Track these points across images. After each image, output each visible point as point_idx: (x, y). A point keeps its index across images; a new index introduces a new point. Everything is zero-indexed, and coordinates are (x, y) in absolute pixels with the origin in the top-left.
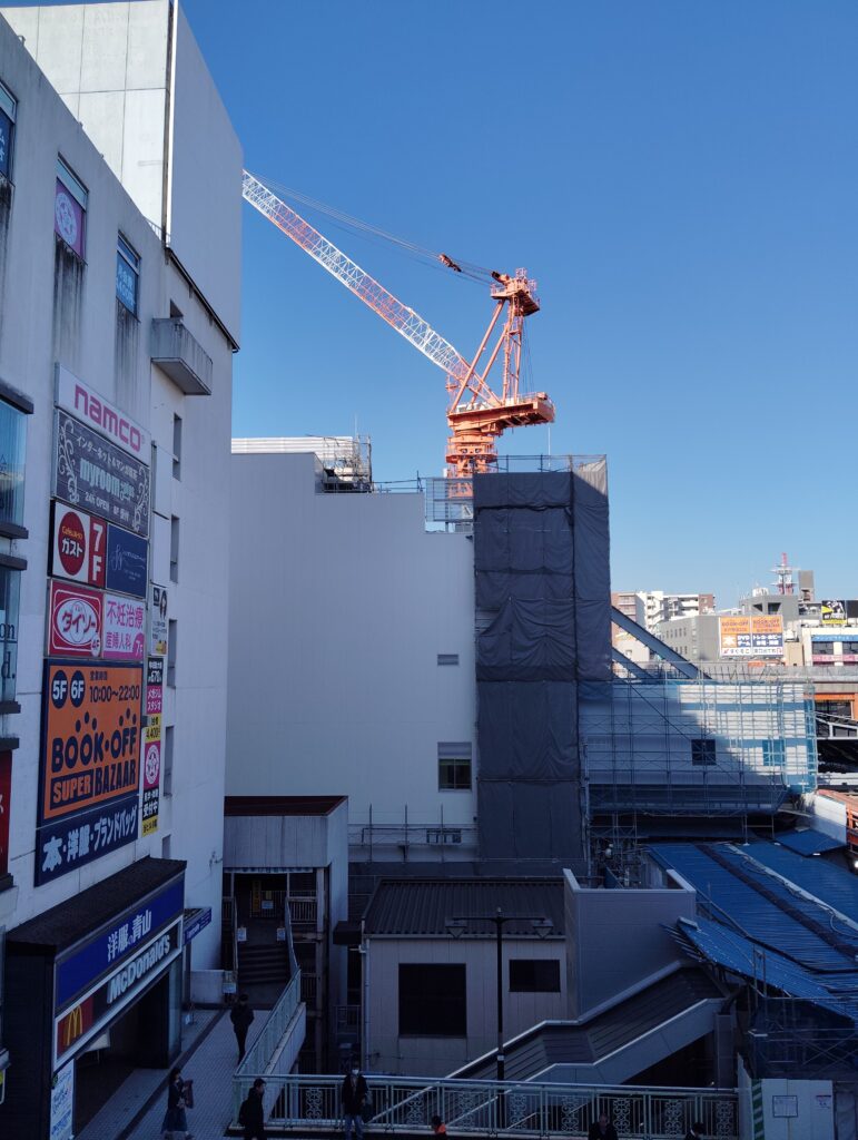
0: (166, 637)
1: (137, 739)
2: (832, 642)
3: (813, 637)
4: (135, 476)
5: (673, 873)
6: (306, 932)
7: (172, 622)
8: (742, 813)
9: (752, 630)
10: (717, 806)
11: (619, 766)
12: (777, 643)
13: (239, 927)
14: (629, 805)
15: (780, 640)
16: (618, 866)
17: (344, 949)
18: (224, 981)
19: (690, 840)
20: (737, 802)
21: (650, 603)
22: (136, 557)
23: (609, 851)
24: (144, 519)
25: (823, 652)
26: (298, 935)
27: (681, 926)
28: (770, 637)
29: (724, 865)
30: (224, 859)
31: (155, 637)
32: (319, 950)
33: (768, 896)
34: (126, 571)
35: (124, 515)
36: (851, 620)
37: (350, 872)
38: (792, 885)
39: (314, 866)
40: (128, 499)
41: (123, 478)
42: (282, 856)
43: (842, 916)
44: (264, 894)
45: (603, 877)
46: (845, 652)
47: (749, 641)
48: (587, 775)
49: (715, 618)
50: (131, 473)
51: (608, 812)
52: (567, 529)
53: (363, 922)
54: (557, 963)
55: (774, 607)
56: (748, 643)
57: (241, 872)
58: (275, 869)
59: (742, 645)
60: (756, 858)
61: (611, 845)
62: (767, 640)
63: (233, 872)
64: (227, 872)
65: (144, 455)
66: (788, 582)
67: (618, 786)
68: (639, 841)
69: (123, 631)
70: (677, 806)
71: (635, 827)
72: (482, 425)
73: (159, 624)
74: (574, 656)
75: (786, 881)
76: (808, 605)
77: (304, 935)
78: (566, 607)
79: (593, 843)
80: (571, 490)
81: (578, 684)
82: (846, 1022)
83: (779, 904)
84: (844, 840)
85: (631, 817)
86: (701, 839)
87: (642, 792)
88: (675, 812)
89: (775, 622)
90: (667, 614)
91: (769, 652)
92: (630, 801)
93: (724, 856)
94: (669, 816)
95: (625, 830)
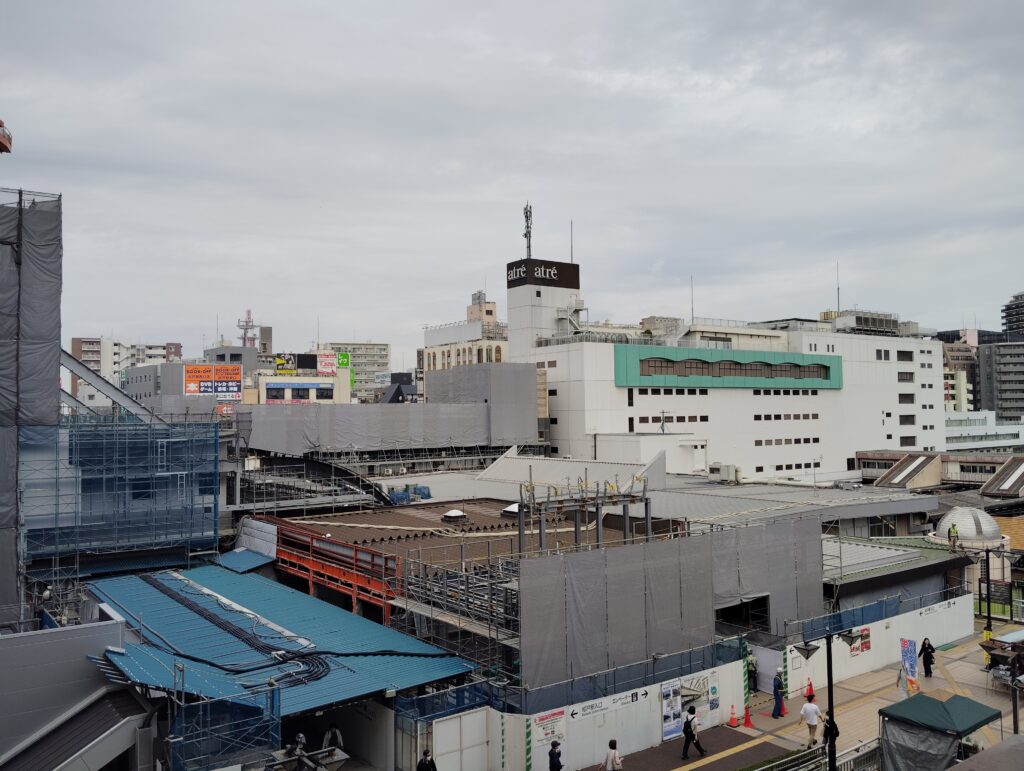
2: (283, 389)
3: (267, 384)
5: (105, 607)
8: (186, 542)
9: (213, 377)
10: (163, 539)
11: (60, 511)
12: (236, 389)
14: (72, 546)
15: (239, 387)
16: (56, 606)
19: (135, 572)
20: (181, 533)
21: (116, 349)
23: (47, 593)
25: (276, 397)
27: (115, 659)
28: (230, 384)
29: (166, 591)
33: (201, 613)
36: (300, 371)
38: (224, 600)
43: (264, 621)
45: (41, 621)
46: (293, 397)
47: (211, 387)
48: (22, 522)
49: (180, 366)
51: (52, 554)
52: (14, 268)
55: (235, 357)
56: (210, 390)
59: (205, 391)
60: (195, 581)
62: (227, 387)
66: (250, 334)
67: (61, 528)
68: (81, 579)
70: (124, 543)
71: (77, 566)
74: (16, 400)
75: (220, 597)
76: (266, 357)
78: (8, 349)
79: (29, 586)
80: (20, 226)
81: (18, 430)
82: (257, 711)
83: (212, 618)
84: (273, 555)
85: (73, 557)
86: (145, 570)
87: (87, 533)
88: (119, 548)
89: (236, 372)
90: (134, 360)
91: (229, 396)
92: (73, 542)
93: (166, 583)
94: (113, 552)
95: (66, 571)
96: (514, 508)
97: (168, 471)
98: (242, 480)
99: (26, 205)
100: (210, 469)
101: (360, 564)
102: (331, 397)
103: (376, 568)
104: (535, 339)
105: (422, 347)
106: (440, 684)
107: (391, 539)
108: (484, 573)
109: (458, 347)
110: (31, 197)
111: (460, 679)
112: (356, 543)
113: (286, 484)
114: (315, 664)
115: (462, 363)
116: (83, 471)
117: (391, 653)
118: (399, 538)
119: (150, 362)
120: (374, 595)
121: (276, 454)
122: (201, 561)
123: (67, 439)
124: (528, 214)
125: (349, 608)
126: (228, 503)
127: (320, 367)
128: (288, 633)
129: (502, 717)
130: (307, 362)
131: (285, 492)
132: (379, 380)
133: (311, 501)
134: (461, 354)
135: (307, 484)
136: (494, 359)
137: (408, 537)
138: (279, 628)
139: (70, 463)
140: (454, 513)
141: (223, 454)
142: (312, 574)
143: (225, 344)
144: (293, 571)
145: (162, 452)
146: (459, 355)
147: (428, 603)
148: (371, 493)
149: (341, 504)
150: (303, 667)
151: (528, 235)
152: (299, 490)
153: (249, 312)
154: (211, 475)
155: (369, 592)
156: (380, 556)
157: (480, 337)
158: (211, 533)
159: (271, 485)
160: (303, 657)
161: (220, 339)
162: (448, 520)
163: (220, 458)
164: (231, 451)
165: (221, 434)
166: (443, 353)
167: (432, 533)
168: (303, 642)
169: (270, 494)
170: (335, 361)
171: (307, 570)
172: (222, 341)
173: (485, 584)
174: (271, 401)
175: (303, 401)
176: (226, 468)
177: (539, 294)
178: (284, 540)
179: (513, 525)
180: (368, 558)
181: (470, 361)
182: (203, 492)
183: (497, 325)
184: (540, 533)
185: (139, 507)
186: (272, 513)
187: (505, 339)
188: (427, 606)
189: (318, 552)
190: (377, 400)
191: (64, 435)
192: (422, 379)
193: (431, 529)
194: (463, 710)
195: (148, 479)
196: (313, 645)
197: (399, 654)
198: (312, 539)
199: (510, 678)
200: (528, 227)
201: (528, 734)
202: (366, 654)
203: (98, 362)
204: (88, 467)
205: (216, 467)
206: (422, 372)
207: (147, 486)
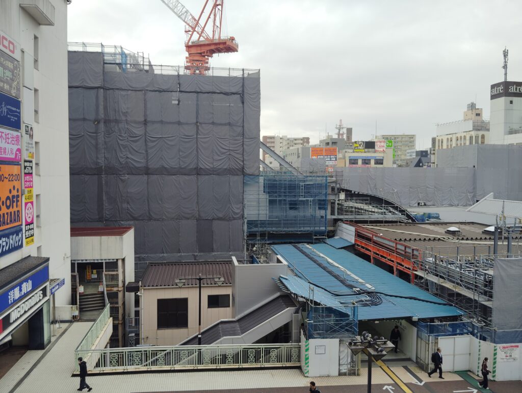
0: (33, 150)
1: (20, 201)
2: (357, 159)
3: (350, 157)
4: (12, 67)
5: (279, 257)
6: (113, 287)
7: (37, 143)
8: (312, 231)
9: (324, 153)
10: (302, 229)
11: (261, 212)
12: (334, 159)
13: (79, 286)
14: (265, 229)
15: (336, 158)
16: (259, 254)
17: (133, 294)
18: (72, 310)
19: (290, 243)
20: (310, 227)
21: (281, 141)
22: (14, 109)
23: (255, 248)
24: (18, 90)
25: (354, 163)
26: (109, 289)
27: (284, 281)
28: (332, 157)
29: (304, 253)
30: (71, 256)
31: (27, 150)
32: (120, 295)
33: (320, 265)
34: (9, 116)
35: (6, 87)
36: (366, 150)
37: (135, 261)
38: (330, 260)
39: (117, 258)
40: (9, 79)
41: (5, 68)
42: (101, 255)
43: (349, 273)
44: (93, 271)
45: (252, 260)
46: (363, 163)
48: (246, 216)
49: (309, 148)
50: (10, 65)
51: (258, 232)
52: (241, 105)
53: (140, 282)
54: (229, 295)
55: (334, 143)
57: (80, 262)
58: (97, 260)
60: (316, 250)
61: (256, 246)
62: (330, 158)
63: (76, 262)
64: (73, 262)
65: (17, 55)
66: (341, 132)
67: (260, 221)
68: (268, 244)
69: (9, 147)
70: (285, 229)
71: (266, 238)
72: (202, 51)
73: (29, 143)
74: (242, 164)
75: (328, 259)
76: (349, 143)
77: (112, 289)
78: (239, 142)
79: (248, 245)
80: (243, 86)
81: (244, 177)
82: (347, 315)
83: (324, 268)
84: (353, 242)
85: (265, 234)
86: (295, 243)
87: (271, 223)
88: (284, 231)
89: (335, 150)
90: (289, 146)
91: (331, 163)
92: (265, 227)
93: (303, 249)
94: (281, 233)
95: (263, 239)
96: (492, 229)
97: (304, 198)
98: (338, 204)
99: (246, 75)
100: (323, 198)
101: (398, 250)
102: (382, 164)
103: (407, 254)
104: (508, 129)
105: (435, 136)
106: (442, 319)
107: (415, 239)
108: (470, 263)
109: (457, 135)
110: (248, 72)
111: (454, 318)
112: (396, 240)
113: (359, 207)
114: (374, 298)
115: (459, 145)
116: (269, 196)
117: (415, 299)
118: (420, 239)
119: (296, 147)
120: (406, 267)
121: (355, 192)
122: (318, 241)
123: (263, 181)
124: (506, 54)
125: (392, 272)
126: (331, 215)
127: (376, 148)
128: (360, 280)
129: (480, 342)
130: (370, 145)
131: (359, 211)
132: (409, 155)
133: (372, 217)
134: (459, 139)
135: (370, 208)
136: (480, 142)
137: (425, 239)
138: (357, 278)
139: (264, 192)
140: (453, 229)
141: (329, 191)
142: (372, 253)
143: (330, 137)
144: (363, 250)
145: (302, 189)
146: (458, 140)
147: (437, 275)
148: (404, 215)
149: (388, 220)
150: (368, 298)
151: (505, 67)
152: (366, 210)
153: (341, 120)
154: (324, 200)
155: (403, 266)
156: (409, 247)
157: (472, 129)
158: (324, 228)
159: (352, 207)
160: (369, 293)
161: (327, 135)
162: (449, 232)
163: (328, 193)
164: (333, 189)
165: (328, 181)
166: (448, 139)
167: (439, 239)
168: (369, 286)
169: (352, 212)
170: (385, 145)
171: (370, 251)
172: (328, 136)
173: (472, 269)
174: (351, 165)
175: (367, 165)
176: (331, 197)
177: (511, 102)
178: (358, 235)
179: (490, 238)
180: (403, 248)
181: (465, 144)
182: (320, 208)
183: (483, 122)
184: (508, 245)
185: (292, 213)
186: (352, 221)
187: (488, 130)
188: (436, 277)
189: (375, 243)
190: (407, 165)
191: (261, 180)
192: (434, 154)
193: (439, 237)
194: (456, 335)
195: (295, 201)
196: (373, 288)
197: (419, 300)
198: (373, 235)
199: (485, 322)
200: (505, 62)
201: (495, 354)
202: (401, 297)
203: (274, 147)
204: (271, 194)
205: (326, 197)
206: (434, 150)
207: (296, 204)
